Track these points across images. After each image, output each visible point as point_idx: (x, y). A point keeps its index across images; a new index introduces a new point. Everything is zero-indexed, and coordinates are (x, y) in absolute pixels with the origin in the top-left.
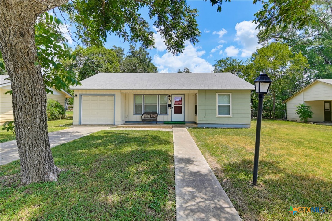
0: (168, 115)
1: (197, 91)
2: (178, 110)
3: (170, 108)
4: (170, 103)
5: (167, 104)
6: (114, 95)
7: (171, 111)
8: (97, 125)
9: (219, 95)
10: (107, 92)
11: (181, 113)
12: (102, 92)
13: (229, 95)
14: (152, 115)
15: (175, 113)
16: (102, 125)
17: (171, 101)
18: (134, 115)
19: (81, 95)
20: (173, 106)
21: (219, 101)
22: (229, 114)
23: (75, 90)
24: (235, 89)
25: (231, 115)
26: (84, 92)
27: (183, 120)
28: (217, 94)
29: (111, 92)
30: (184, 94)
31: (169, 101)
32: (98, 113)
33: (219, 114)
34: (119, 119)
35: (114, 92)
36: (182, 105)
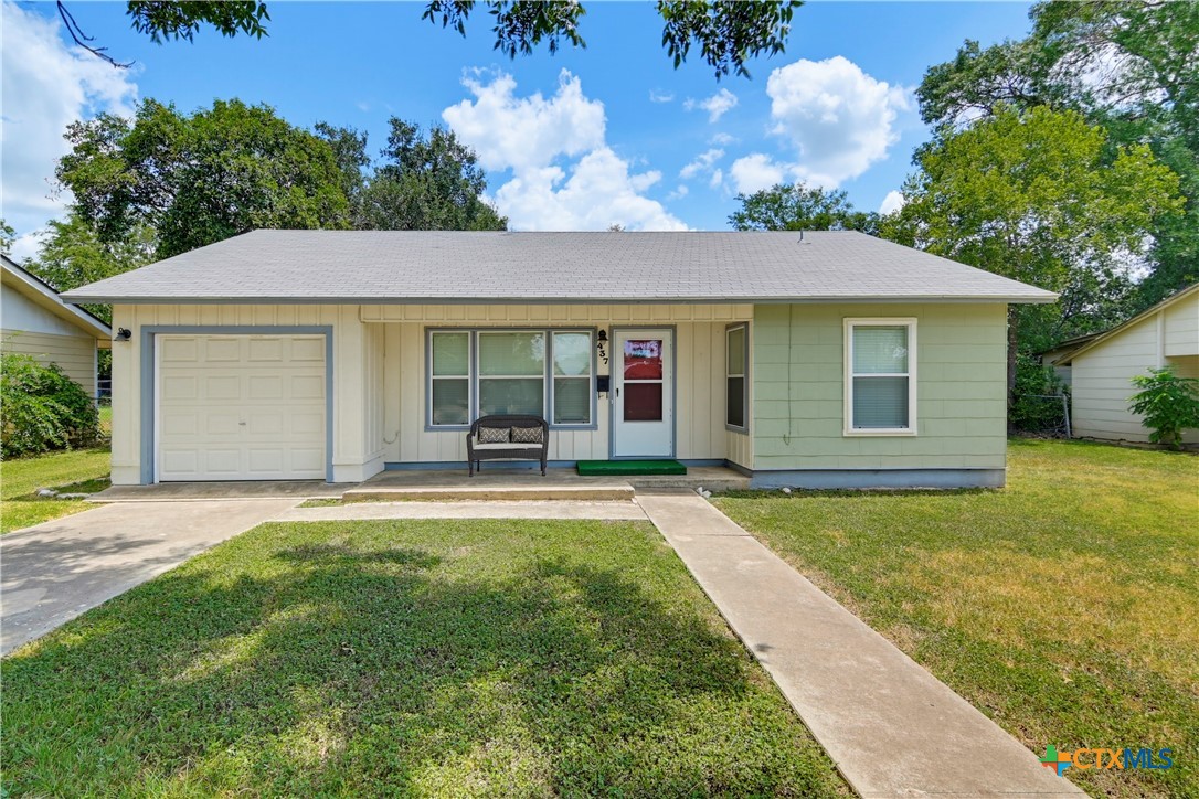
0: (595, 427)
1: (750, 306)
2: (644, 404)
3: (604, 394)
4: (603, 371)
5: (590, 376)
6: (327, 331)
7: (611, 407)
8: (239, 489)
9: (855, 328)
10: (288, 317)
11: (659, 417)
12: (265, 317)
13: (904, 329)
14: (517, 431)
15: (627, 418)
16: (263, 485)
17: (610, 361)
18: (427, 428)
19: (150, 333)
20: (619, 382)
21: (861, 357)
22: (905, 423)
23: (116, 306)
24: (943, 298)
25: (913, 429)
26: (166, 318)
27: (666, 452)
28: (850, 323)
29: (309, 317)
30: (673, 328)
31: (601, 360)
32: (244, 424)
33: (857, 424)
34: (353, 453)
35: (327, 316)
36: (661, 378)
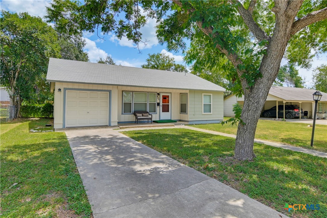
0: (157, 113)
1: (188, 90)
2: (166, 109)
3: (158, 106)
4: (158, 102)
5: (156, 103)
6: (110, 92)
7: (160, 109)
9: (204, 95)
10: (100, 88)
11: (168, 111)
12: (95, 87)
13: (210, 95)
14: (144, 114)
15: (163, 112)
17: (159, 99)
18: (122, 114)
19: (65, 89)
20: (161, 104)
21: (205, 100)
22: (210, 112)
24: (217, 91)
25: (212, 113)
27: (170, 118)
28: (203, 94)
29: (105, 88)
30: (171, 93)
31: (158, 99)
32: (88, 113)
33: (204, 112)
34: (115, 119)
35: (110, 88)
36: (169, 103)
